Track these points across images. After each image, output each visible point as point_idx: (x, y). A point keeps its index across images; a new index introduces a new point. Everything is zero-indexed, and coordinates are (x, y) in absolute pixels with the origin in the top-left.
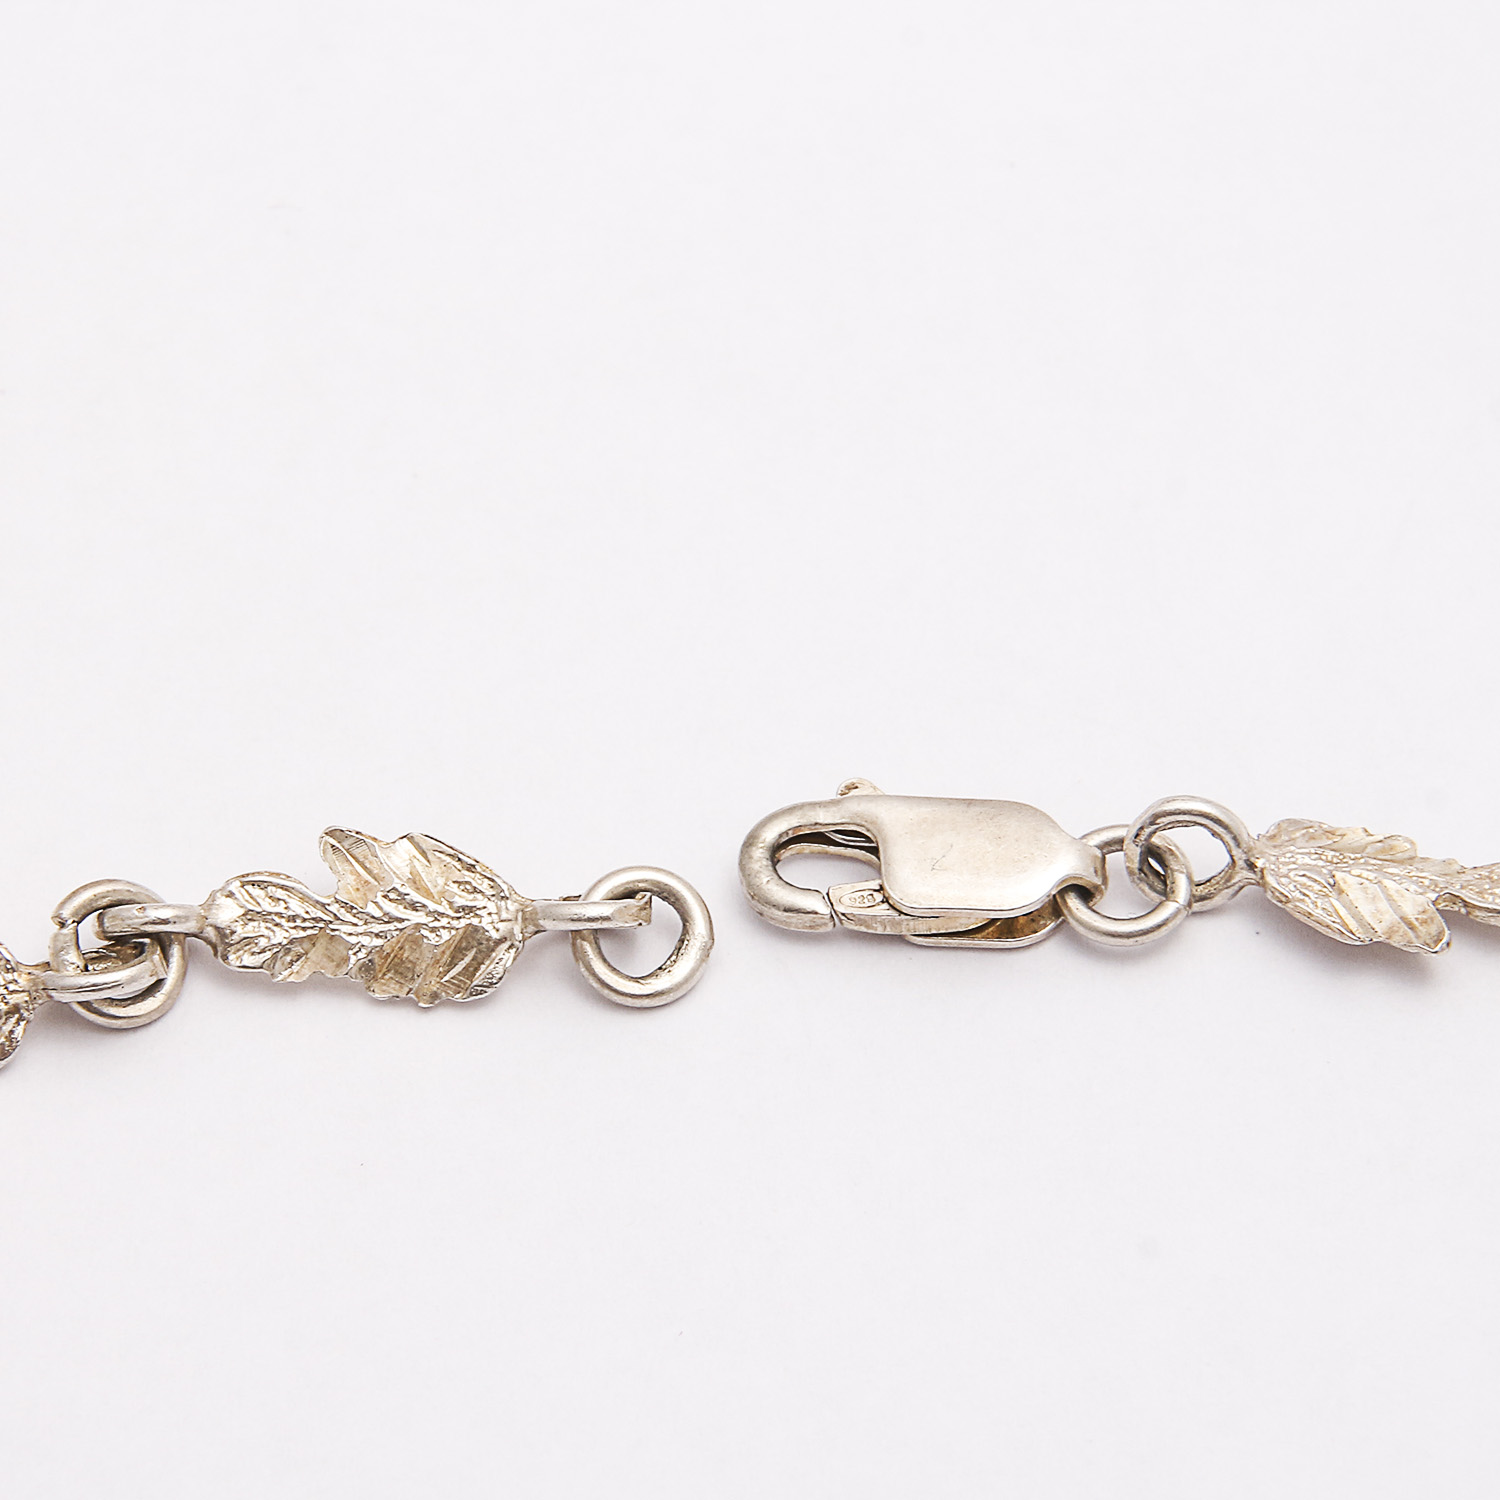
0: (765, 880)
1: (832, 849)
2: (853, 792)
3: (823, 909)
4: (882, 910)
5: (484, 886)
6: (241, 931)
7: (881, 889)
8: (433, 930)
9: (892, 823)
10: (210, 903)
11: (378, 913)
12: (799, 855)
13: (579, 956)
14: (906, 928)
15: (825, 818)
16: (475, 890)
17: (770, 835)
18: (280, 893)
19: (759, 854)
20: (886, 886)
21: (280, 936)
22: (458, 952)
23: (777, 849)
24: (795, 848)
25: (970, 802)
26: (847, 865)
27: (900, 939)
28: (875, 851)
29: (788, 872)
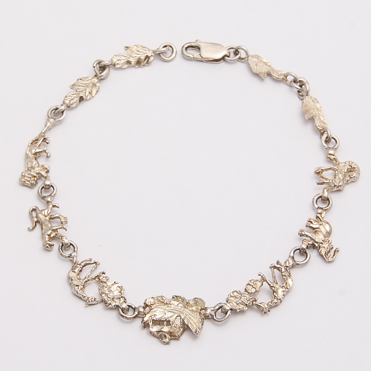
0: (185, 52)
1: (194, 49)
2: (197, 41)
3: (192, 56)
4: (200, 57)
5: (147, 49)
6: (117, 63)
7: (200, 54)
8: (142, 57)
9: (202, 46)
10: (112, 60)
11: (134, 56)
12: (190, 49)
13: (160, 56)
14: (203, 60)
15: (193, 44)
16: (146, 50)
17: (186, 46)
18: (121, 56)
19: (184, 48)
20: (201, 54)
21: (122, 62)
22: (145, 59)
23: (186, 48)
24: (189, 48)
25: (213, 43)
26: (196, 51)
27: (202, 61)
28: (199, 49)
29: (188, 51)
